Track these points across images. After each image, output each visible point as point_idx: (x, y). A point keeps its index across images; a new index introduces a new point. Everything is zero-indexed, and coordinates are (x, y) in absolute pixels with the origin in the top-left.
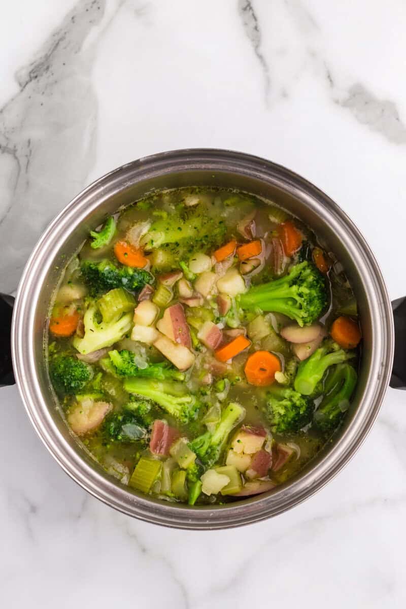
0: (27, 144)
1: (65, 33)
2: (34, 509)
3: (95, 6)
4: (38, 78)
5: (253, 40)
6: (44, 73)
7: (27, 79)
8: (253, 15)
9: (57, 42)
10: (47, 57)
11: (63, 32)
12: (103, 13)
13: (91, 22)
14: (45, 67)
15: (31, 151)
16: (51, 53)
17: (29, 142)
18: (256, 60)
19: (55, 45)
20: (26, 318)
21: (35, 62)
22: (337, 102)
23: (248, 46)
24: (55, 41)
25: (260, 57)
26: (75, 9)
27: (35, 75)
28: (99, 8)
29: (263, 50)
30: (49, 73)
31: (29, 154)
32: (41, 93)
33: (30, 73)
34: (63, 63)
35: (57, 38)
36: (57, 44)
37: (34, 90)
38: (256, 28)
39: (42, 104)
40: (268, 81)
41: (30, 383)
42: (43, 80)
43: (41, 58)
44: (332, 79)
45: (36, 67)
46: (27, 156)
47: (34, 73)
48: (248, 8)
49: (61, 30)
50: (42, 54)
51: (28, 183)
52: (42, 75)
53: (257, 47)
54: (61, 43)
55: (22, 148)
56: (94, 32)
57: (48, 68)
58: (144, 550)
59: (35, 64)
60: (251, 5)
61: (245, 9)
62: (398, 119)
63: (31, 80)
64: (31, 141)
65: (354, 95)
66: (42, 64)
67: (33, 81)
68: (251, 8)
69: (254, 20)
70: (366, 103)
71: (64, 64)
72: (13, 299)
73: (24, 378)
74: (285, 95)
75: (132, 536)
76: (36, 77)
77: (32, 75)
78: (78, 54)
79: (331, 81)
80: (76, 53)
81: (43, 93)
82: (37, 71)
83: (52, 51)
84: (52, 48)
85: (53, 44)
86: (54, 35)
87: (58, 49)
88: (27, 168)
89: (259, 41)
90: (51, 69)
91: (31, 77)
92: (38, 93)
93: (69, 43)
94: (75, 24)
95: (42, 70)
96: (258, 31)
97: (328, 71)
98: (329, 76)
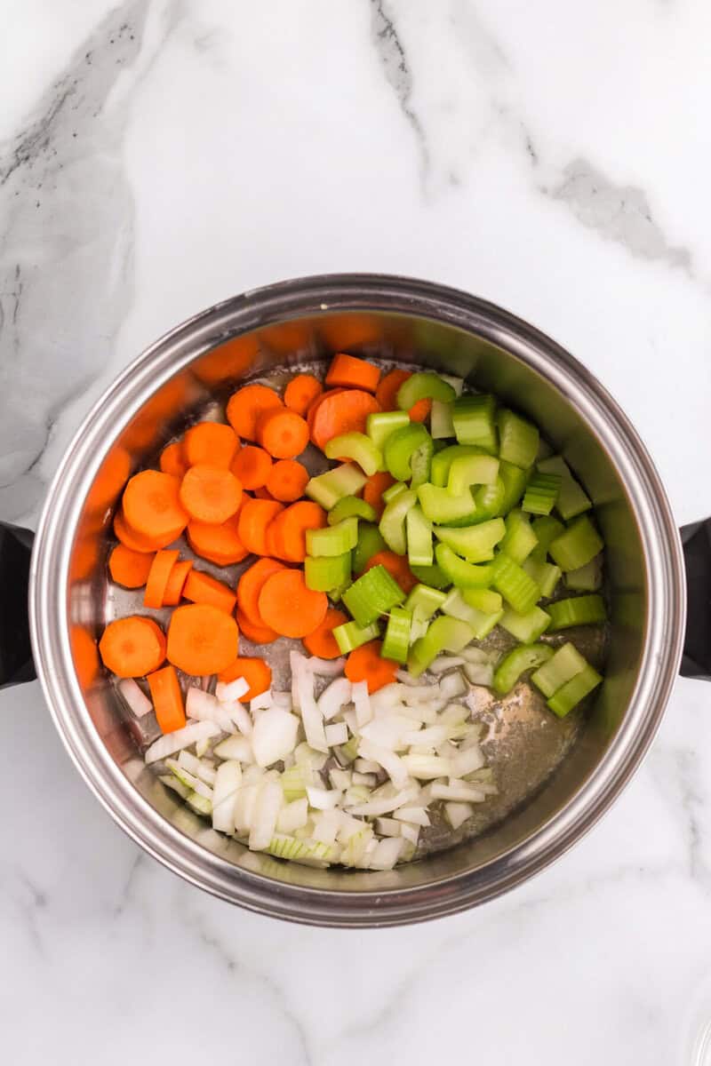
0: (15, 273)
1: (76, 82)
2: (41, 900)
3: (126, 34)
4: (31, 160)
5: (398, 88)
6: (41, 151)
7: (13, 161)
8: (397, 43)
9: (61, 98)
10: (46, 123)
11: (72, 79)
12: (139, 45)
13: (119, 61)
14: (42, 140)
15: (21, 286)
16: (52, 117)
17: (18, 270)
18: (404, 121)
19: (58, 103)
20: (54, 567)
21: (25, 133)
22: (544, 191)
23: (387, 98)
24: (58, 96)
25: (411, 116)
26: (91, 40)
27: (25, 154)
28: (132, 38)
29: (413, 104)
30: (49, 152)
31: (17, 291)
32: (37, 185)
33: (17, 151)
34: (73, 133)
35: (62, 90)
36: (62, 102)
37: (24, 181)
38: (402, 67)
39: (38, 205)
40: (426, 157)
41: (62, 680)
42: (40, 163)
43: (35, 125)
44: (536, 152)
45: (26, 141)
46: (14, 294)
47: (23, 151)
48: (388, 33)
49: (68, 76)
50: (37, 119)
51: (17, 341)
52: (37, 156)
53: (405, 99)
54: (68, 98)
55: (6, 281)
56: (125, 78)
57: (47, 143)
58: (232, 965)
59: (24, 137)
60: (394, 27)
61: (383, 34)
62: (648, 218)
63: (18, 165)
64: (21, 268)
65: (573, 179)
66: (37, 136)
67: (23, 166)
68: (393, 33)
69: (399, 52)
70: (594, 191)
71: (75, 135)
72: (30, 535)
73: (52, 672)
74: (454, 181)
75: (211, 942)
76: (27, 158)
77: (20, 155)
78: (98, 117)
79: (533, 155)
80: (95, 115)
81: (40, 186)
82: (29, 148)
83: (54, 113)
84: (54, 109)
85: (54, 102)
86: (56, 86)
87: (63, 109)
88: (15, 315)
89: (408, 88)
90: (52, 144)
91: (18, 159)
92: (32, 186)
93: (83, 98)
94: (91, 66)
95: (36, 146)
96: (406, 72)
97: (528, 138)
98: (530, 147)
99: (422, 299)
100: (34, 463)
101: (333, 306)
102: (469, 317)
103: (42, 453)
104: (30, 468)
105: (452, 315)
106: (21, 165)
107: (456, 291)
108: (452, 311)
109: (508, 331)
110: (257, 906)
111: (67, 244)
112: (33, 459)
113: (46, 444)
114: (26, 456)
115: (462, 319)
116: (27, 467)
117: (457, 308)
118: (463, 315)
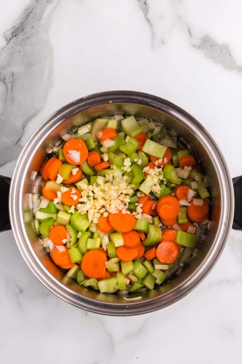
0: (12, 75)
1: (33, 9)
2: (21, 291)
5: (144, 10)
6: (21, 33)
7: (11, 36)
9: (27, 15)
10: (22, 23)
11: (31, 8)
13: (47, 2)
14: (21, 29)
15: (14, 80)
16: (25, 21)
17: (13, 74)
18: (145, 22)
20: (17, 191)
21: (15, 27)
22: (194, 46)
23: (141, 14)
25: (148, 20)
27: (15, 34)
29: (149, 16)
30: (23, 33)
33: (12, 33)
35: (28, 12)
36: (28, 16)
37: (15, 43)
38: (145, 3)
39: (20, 52)
40: (153, 34)
42: (20, 37)
43: (19, 24)
45: (15, 29)
46: (12, 82)
50: (19, 22)
51: (13, 99)
52: (19, 34)
53: (146, 14)
54: (30, 14)
55: (9, 78)
56: (50, 7)
57: (23, 30)
62: (230, 55)
63: (13, 38)
64: (14, 73)
65: (204, 42)
66: (19, 28)
67: (14, 38)
70: (212, 46)
71: (32, 27)
73: (17, 227)
74: (163, 43)
76: (16, 35)
77: (13, 34)
78: (40, 21)
79: (190, 33)
80: (39, 20)
81: (20, 45)
82: (17, 32)
83: (25, 20)
84: (25, 19)
85: (25, 16)
86: (26, 10)
87: (28, 18)
88: (12, 90)
89: (147, 11)
90: (24, 30)
91: (13, 36)
92: (18, 45)
93: (35, 14)
94: (38, 3)
95: (19, 31)
96: (146, 5)
97: (189, 28)
98: (189, 31)
99: (144, 99)
100: (18, 141)
101: (114, 101)
102: (161, 106)
103: (21, 137)
104: (17, 143)
105: (155, 105)
106: (14, 37)
107: (156, 97)
108: (155, 103)
109: (174, 110)
110: (86, 308)
111: (30, 65)
112: (18, 139)
113: (23, 134)
114: (16, 138)
115: (158, 106)
116: (16, 142)
117: (156, 102)
118: (159, 105)
